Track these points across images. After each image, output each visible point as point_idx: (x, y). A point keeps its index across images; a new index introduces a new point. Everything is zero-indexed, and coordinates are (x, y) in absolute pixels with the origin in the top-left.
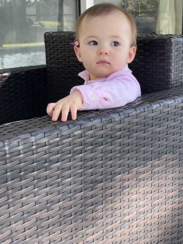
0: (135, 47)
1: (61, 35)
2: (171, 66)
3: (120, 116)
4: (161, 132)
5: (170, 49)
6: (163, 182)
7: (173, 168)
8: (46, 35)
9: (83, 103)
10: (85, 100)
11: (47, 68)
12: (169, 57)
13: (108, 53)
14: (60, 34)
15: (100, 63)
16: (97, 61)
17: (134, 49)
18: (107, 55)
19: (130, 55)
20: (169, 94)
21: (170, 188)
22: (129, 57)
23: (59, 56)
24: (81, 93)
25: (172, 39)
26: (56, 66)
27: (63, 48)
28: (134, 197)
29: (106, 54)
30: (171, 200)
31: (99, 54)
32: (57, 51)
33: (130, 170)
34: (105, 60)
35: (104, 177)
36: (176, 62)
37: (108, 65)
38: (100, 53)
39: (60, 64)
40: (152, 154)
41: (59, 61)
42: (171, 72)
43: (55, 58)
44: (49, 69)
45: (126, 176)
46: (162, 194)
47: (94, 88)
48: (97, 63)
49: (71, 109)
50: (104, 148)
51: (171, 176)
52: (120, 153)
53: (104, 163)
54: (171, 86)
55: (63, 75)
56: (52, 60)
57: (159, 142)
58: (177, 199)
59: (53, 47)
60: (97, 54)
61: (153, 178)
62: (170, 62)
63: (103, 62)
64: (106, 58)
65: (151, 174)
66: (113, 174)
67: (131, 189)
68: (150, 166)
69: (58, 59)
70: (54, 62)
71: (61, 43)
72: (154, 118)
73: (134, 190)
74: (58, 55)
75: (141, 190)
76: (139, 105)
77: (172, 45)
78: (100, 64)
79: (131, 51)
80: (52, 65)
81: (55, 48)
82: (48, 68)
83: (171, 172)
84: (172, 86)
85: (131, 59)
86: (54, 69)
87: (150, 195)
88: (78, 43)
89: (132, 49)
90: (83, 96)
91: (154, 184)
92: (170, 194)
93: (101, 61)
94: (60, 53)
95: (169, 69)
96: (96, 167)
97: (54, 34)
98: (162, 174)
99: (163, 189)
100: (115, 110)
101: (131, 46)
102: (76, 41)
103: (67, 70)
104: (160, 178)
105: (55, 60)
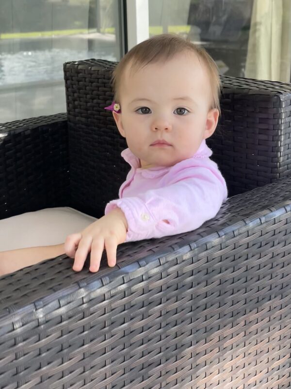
0: (218, 111)
1: (92, 69)
2: (280, 142)
3: (191, 250)
4: (262, 266)
5: (277, 114)
6: (263, 346)
7: (280, 321)
8: (67, 67)
9: (127, 231)
10: (132, 226)
11: (68, 123)
12: (277, 127)
13: (170, 127)
14: (90, 68)
15: (155, 144)
16: (152, 141)
17: (215, 114)
18: (167, 132)
19: (209, 123)
20: (276, 195)
21: (276, 354)
22: (207, 127)
23: (89, 104)
24: (123, 214)
25: (281, 96)
26: (83, 119)
27: (95, 92)
28: (215, 378)
29: (167, 129)
30: (276, 372)
31: (154, 129)
32: (85, 96)
33: (208, 336)
34: (163, 140)
35: (163, 356)
36: (288, 135)
37: (169, 148)
38: (156, 129)
39: (90, 118)
40: (245, 303)
41: (89, 112)
42: (279, 151)
43: (82, 107)
44: (72, 124)
45: (201, 347)
46: (263, 366)
47: (146, 204)
48: (151, 145)
49: (106, 246)
50: (164, 308)
51: (277, 334)
52: (191, 311)
53: (163, 333)
54: (278, 174)
55: (96, 136)
56: (77, 110)
57: (259, 282)
58: (286, 371)
59: (79, 89)
60: (151, 130)
61: (247, 343)
62: (277, 135)
63: (161, 144)
64: (167, 137)
65: (245, 337)
66: (179, 347)
67: (210, 368)
68: (243, 323)
69: (87, 110)
70: (81, 113)
71: (92, 83)
72: (250, 245)
73: (215, 368)
74: (87, 102)
75: (228, 365)
76: (224, 225)
77: (280, 106)
78: (156, 147)
79: (210, 117)
80: (77, 118)
81: (81, 90)
82: (70, 121)
83: (278, 327)
84: (281, 174)
85: (211, 130)
86: (80, 125)
87: (241, 370)
88: (119, 106)
89: (212, 114)
90: (127, 218)
91: (249, 352)
92: (276, 364)
93: (157, 142)
94: (91, 100)
95: (276, 147)
96: (150, 342)
97: (80, 67)
98: (262, 334)
99: (264, 357)
100: (182, 239)
101: (211, 109)
102: (116, 103)
103: (102, 129)
104: (259, 341)
105: (83, 111)
